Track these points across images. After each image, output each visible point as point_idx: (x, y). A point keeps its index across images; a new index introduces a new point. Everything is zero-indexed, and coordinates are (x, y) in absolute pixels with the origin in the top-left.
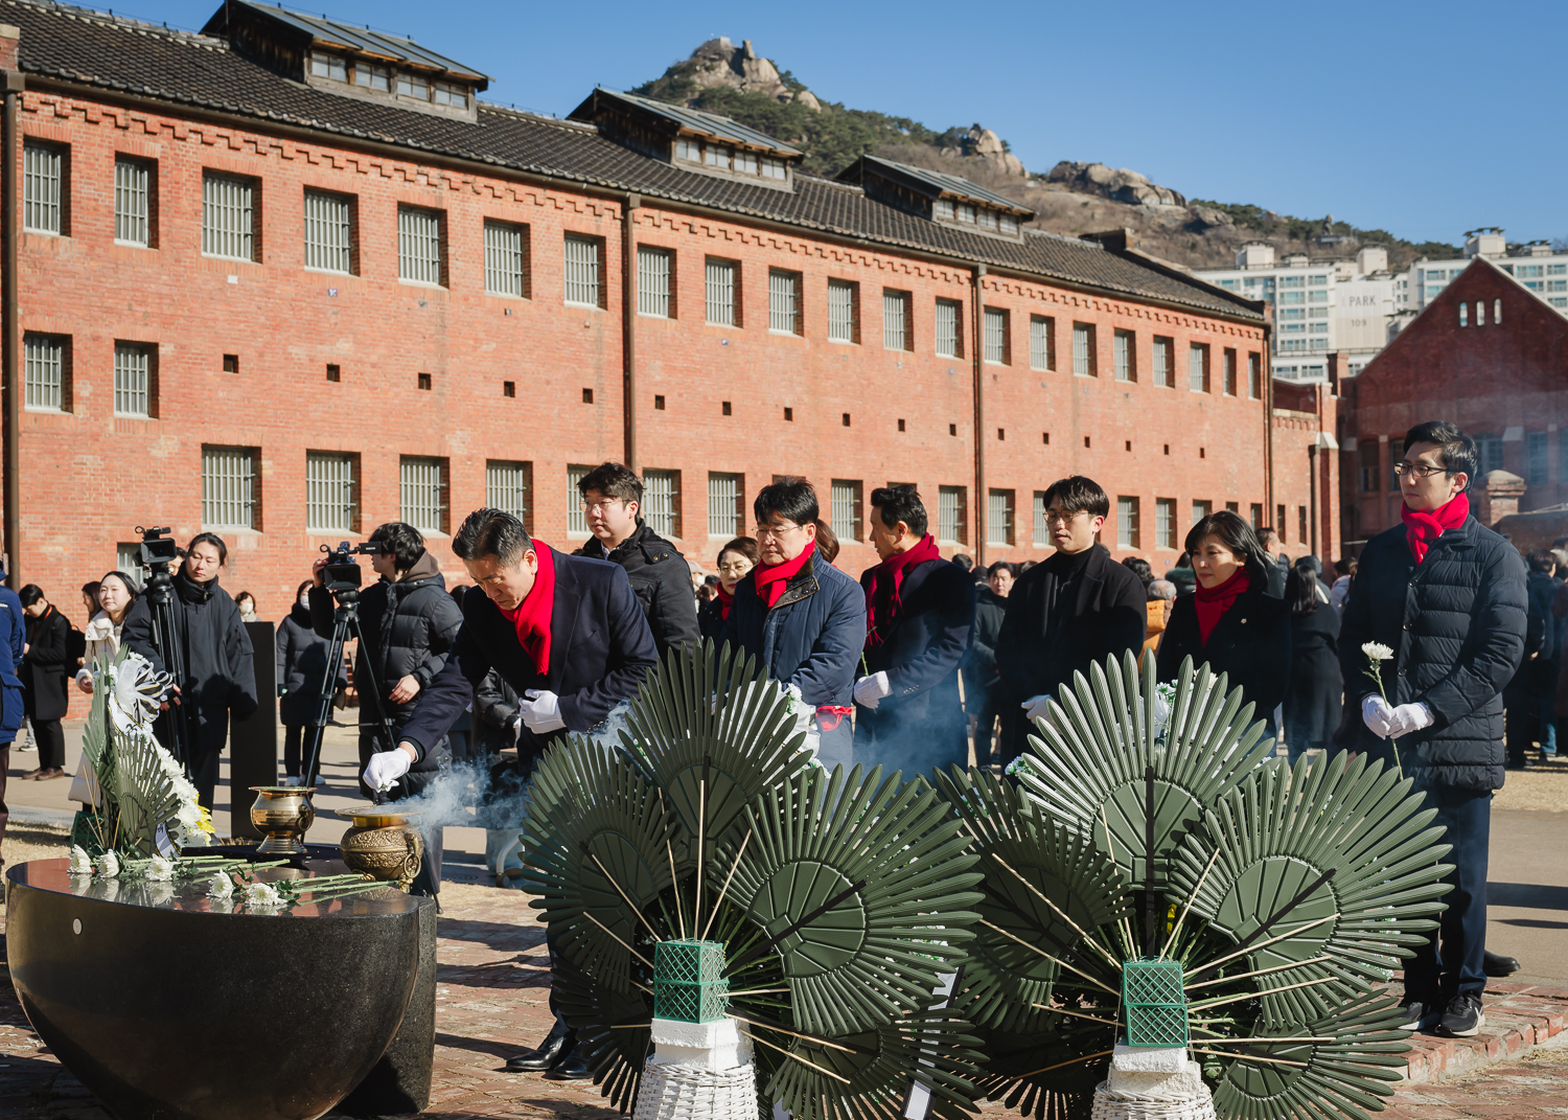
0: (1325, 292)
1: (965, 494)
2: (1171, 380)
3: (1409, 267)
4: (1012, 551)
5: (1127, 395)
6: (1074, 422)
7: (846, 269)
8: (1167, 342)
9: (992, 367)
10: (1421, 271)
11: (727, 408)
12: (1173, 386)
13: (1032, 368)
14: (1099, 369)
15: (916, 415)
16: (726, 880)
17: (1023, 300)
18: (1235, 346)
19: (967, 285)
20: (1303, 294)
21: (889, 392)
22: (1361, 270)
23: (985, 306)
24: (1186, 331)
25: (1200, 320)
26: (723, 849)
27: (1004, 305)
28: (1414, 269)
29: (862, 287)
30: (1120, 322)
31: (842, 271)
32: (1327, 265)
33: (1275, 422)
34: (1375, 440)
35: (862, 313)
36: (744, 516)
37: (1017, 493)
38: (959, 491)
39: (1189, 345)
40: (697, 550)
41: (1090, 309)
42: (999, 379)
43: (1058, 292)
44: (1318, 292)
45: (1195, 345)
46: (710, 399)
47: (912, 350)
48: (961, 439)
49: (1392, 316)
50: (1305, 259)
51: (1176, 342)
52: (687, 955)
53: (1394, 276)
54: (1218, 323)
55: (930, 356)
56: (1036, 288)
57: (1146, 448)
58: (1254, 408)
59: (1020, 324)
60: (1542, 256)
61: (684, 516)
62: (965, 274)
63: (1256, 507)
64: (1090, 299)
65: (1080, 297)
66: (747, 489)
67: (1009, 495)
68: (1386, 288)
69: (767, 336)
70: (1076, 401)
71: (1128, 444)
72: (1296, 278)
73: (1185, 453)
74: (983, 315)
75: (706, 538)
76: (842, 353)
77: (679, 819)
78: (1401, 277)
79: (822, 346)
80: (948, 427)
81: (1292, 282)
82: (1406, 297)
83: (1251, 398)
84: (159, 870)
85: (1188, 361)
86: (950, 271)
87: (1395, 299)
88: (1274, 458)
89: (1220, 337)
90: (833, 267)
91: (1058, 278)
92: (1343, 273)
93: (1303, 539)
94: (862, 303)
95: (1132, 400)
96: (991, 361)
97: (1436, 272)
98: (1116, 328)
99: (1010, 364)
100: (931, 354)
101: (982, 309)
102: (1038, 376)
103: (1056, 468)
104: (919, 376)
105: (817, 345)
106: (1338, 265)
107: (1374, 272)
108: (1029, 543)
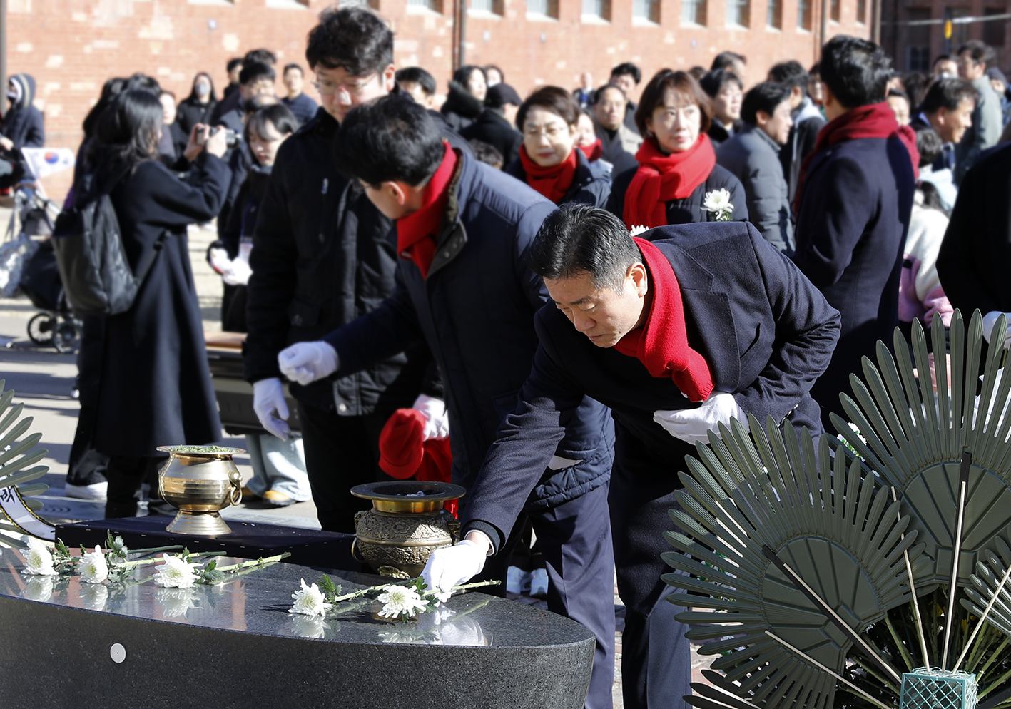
4: (498, 25)
16: (988, 601)
26: (985, 563)
40: (88, 9)
52: (947, 690)
77: (920, 524)
84: (175, 574)
93: (862, 18)
108: (522, 10)
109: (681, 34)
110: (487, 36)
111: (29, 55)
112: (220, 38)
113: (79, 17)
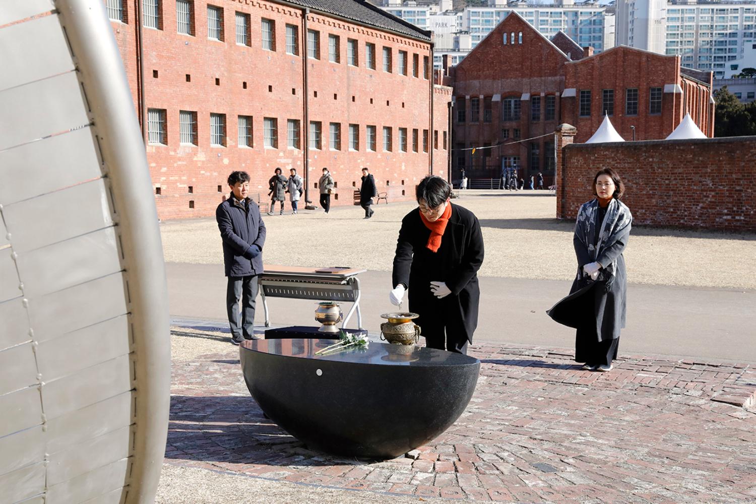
0: (425, 20)
1: (299, 124)
2: (390, 69)
3: (463, 10)
4: (320, 153)
5: (371, 76)
6: (348, 89)
7: (244, 7)
8: (389, 50)
9: (312, 60)
10: (469, 11)
11: (188, 78)
12: (391, 72)
13: (330, 61)
14: (359, 63)
15: (277, 83)
17: (326, 27)
18: (418, 53)
19: (300, 18)
20: (414, 20)
21: (264, 72)
22: (441, 10)
23: (308, 29)
24: (397, 45)
25: (404, 39)
27: (317, 29)
28: (466, 11)
29: (252, 17)
30: (368, 39)
31: (242, 8)
32: (426, 6)
33: (434, 90)
34: (464, 97)
35: (252, 31)
36: (197, 133)
37: (323, 124)
38: (296, 122)
39: (398, 52)
40: (175, 151)
41: (356, 32)
42: (315, 67)
43: (342, 23)
44: (421, 19)
45: (401, 52)
46: (180, 73)
47: (275, 51)
48: (298, 96)
49: (456, 34)
50: (415, 3)
51: (393, 50)
53: (456, 13)
54: (411, 41)
55: (283, 54)
56: (332, 20)
57: (380, 103)
58: (426, 83)
59: (324, 40)
60: (523, 8)
61: (168, 133)
62: (299, 12)
63: (426, 132)
64: (356, 27)
65: (351, 26)
66: (198, 120)
67: (318, 125)
68: (452, 19)
69: (207, 41)
70: (348, 78)
71: (371, 100)
72: (411, 12)
73: (396, 105)
74: (307, 33)
75: (179, 145)
76: (243, 51)
78: (460, 14)
79: (233, 47)
80: (291, 90)
81: (410, 14)
82: (461, 24)
83: (424, 79)
85: (397, 59)
86: (293, 10)
87: (456, 25)
88: (434, 108)
89: (412, 48)
90: (238, 6)
91: (341, 16)
92: (433, 10)
93: (445, 148)
94: (252, 25)
95: (373, 78)
96: (311, 57)
97: (476, 12)
98: (366, 42)
99: (319, 59)
100: (284, 53)
101: (307, 30)
102: (332, 66)
103: (340, 112)
104: (278, 64)
105: (231, 46)
106: (431, 6)
107: (447, 11)
108: (328, 148)
109: (383, 155)
110: (316, 157)
111: (155, 167)
112: (222, 160)
113: (172, 153)
